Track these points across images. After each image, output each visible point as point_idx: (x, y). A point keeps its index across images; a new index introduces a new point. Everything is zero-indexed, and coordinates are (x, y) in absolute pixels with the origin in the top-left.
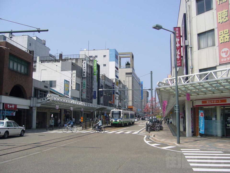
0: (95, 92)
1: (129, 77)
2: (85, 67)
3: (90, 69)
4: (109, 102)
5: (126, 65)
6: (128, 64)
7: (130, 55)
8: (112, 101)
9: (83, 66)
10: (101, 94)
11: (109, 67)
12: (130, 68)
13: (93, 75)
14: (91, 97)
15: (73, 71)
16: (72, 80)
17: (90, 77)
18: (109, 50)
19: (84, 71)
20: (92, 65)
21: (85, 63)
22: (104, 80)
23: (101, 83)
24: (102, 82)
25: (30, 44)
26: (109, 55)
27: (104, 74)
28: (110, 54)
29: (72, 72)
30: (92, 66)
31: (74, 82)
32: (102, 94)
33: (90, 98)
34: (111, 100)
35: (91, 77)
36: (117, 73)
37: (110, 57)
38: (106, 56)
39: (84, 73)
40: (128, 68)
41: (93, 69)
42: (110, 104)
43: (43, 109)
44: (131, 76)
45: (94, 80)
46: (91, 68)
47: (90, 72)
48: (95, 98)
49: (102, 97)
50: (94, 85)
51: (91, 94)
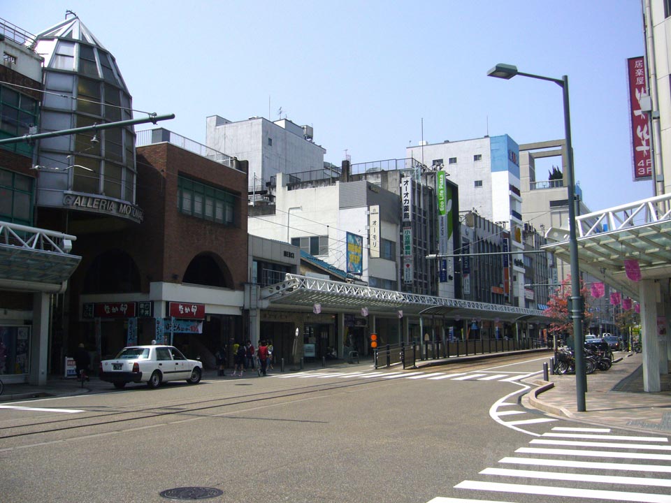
1: (560, 213)
2: (407, 194)
3: (428, 198)
4: (493, 289)
5: (551, 177)
6: (556, 177)
7: (560, 148)
8: (502, 286)
9: (404, 191)
10: (464, 269)
11: (491, 188)
12: (562, 185)
13: (436, 216)
14: (432, 277)
15: (371, 207)
16: (369, 231)
17: (428, 221)
18: (489, 139)
19: (406, 205)
20: (433, 187)
21: (407, 182)
22: (473, 228)
23: (463, 234)
24: (466, 231)
25: (270, 140)
26: (489, 152)
27: (474, 208)
28: (491, 150)
29: (369, 210)
30: (432, 189)
31: (374, 237)
32: (466, 267)
33: (429, 279)
34: (501, 283)
35: (431, 221)
36: (517, 203)
37: (493, 159)
38: (480, 156)
39: (407, 210)
40: (557, 186)
41: (435, 197)
42: (497, 294)
43: (283, 313)
44: (568, 209)
45: (440, 228)
46: (431, 194)
47: (427, 208)
48: (444, 280)
49: (468, 277)
50: (440, 241)
51: (432, 267)
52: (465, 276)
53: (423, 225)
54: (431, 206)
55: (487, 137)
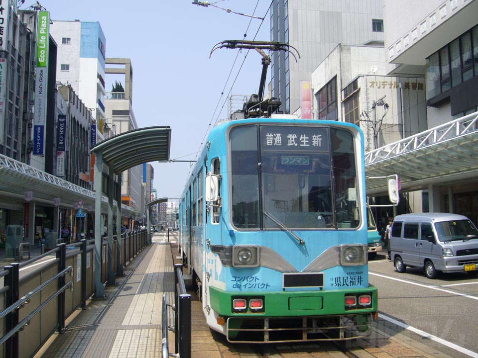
0: (39, 129)
1: (120, 121)
3: (25, 38)
4: (81, 176)
5: (114, 90)
6: (118, 89)
8: (88, 173)
10: (58, 145)
11: (78, 74)
12: (123, 98)
13: (33, 68)
14: (24, 146)
17: (23, 69)
18: (79, 24)
20: (32, 30)
22: (68, 103)
23: (58, 105)
24: (61, 104)
27: (68, 83)
28: (82, 35)
30: (31, 33)
32: (61, 143)
33: (20, 148)
34: (87, 171)
35: (27, 73)
37: (83, 45)
38: (69, 39)
40: (120, 98)
41: (34, 42)
42: (83, 181)
44: (128, 119)
45: (38, 84)
46: (29, 39)
47: (23, 54)
48: (38, 154)
49: (63, 156)
50: (37, 102)
51: (24, 134)
52: (59, 153)
53: (16, 72)
54: (28, 54)
55: (77, 21)
